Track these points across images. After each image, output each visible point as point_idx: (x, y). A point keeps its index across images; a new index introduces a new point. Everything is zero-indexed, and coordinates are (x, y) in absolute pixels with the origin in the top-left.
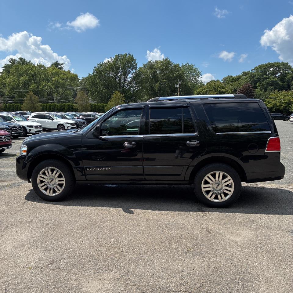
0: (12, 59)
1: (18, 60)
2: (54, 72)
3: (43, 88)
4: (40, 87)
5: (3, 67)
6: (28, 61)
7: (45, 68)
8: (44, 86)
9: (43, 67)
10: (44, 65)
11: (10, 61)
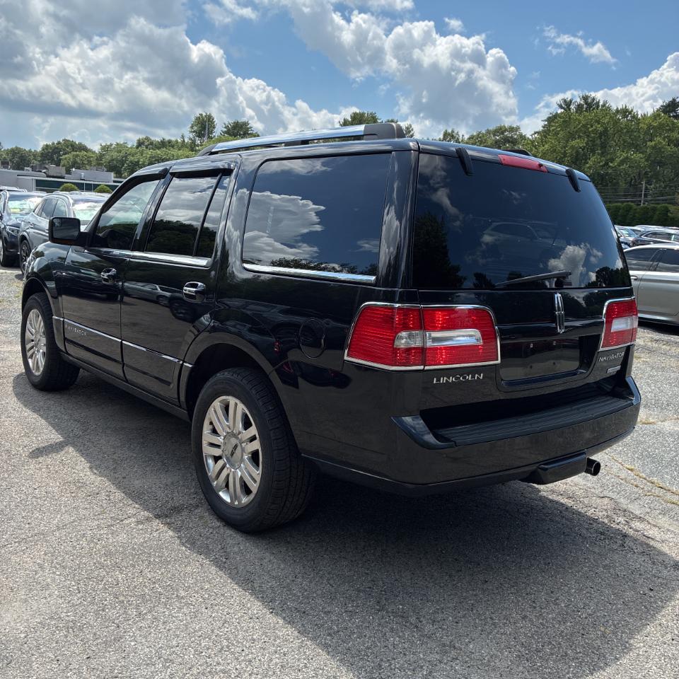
0: (565, 101)
1: (578, 100)
2: (655, 125)
3: (619, 166)
4: (611, 165)
5: (545, 121)
6: (601, 103)
7: (634, 117)
8: (622, 162)
9: (630, 113)
10: (632, 111)
11: (561, 107)
